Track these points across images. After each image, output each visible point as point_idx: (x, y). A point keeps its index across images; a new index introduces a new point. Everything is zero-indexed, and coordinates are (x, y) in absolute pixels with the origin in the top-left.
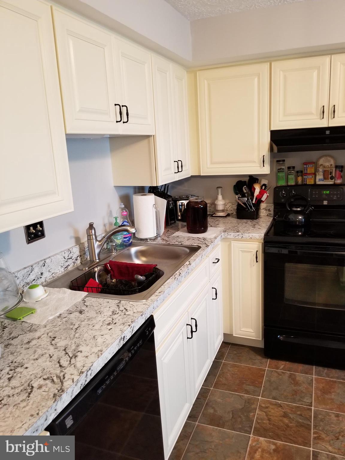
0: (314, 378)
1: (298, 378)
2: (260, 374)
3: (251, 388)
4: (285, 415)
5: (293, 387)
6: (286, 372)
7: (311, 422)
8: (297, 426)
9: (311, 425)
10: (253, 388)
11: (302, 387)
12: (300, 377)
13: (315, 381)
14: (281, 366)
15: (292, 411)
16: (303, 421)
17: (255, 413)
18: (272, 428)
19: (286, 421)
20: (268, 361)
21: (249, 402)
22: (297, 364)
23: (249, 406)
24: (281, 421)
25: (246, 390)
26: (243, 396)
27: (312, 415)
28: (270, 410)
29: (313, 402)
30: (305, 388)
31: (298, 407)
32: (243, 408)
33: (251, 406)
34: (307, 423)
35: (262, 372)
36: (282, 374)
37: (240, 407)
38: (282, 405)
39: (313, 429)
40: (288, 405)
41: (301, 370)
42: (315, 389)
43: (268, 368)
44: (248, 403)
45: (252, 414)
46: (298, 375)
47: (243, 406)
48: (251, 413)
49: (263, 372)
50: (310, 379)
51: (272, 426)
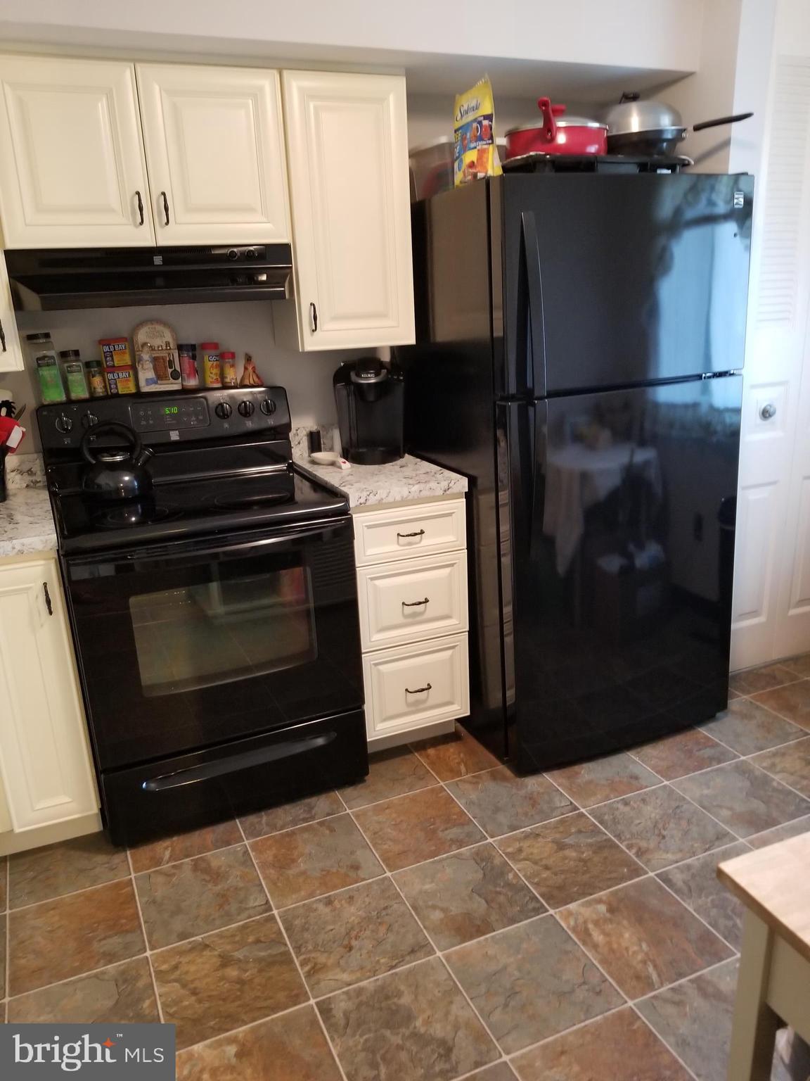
0: (248, 847)
1: (215, 864)
2: (122, 898)
3: (114, 943)
4: (226, 961)
5: (214, 888)
6: (182, 863)
7: (286, 945)
8: (260, 971)
9: (289, 950)
10: (120, 940)
11: (232, 877)
12: (218, 858)
13: (252, 851)
14: (164, 854)
15: (235, 942)
16: (269, 951)
17: (153, 998)
18: (209, 1008)
19: (232, 972)
20: (127, 856)
21: (125, 978)
22: (197, 833)
23: (130, 987)
24: (222, 978)
25: (105, 954)
26: (103, 973)
27: (280, 929)
28: (184, 968)
29: (270, 900)
30: (241, 878)
31: (244, 927)
32: (117, 1002)
33: (135, 985)
34: (279, 952)
35: (124, 888)
36: (175, 871)
37: (109, 1003)
38: (208, 943)
39: (297, 958)
40: (220, 936)
41: (212, 842)
42: (259, 868)
43: (135, 872)
44: (125, 981)
45: (147, 1004)
46: (212, 855)
47: (117, 997)
48: (144, 1000)
49: (129, 889)
50: (242, 852)
51: (207, 1005)
